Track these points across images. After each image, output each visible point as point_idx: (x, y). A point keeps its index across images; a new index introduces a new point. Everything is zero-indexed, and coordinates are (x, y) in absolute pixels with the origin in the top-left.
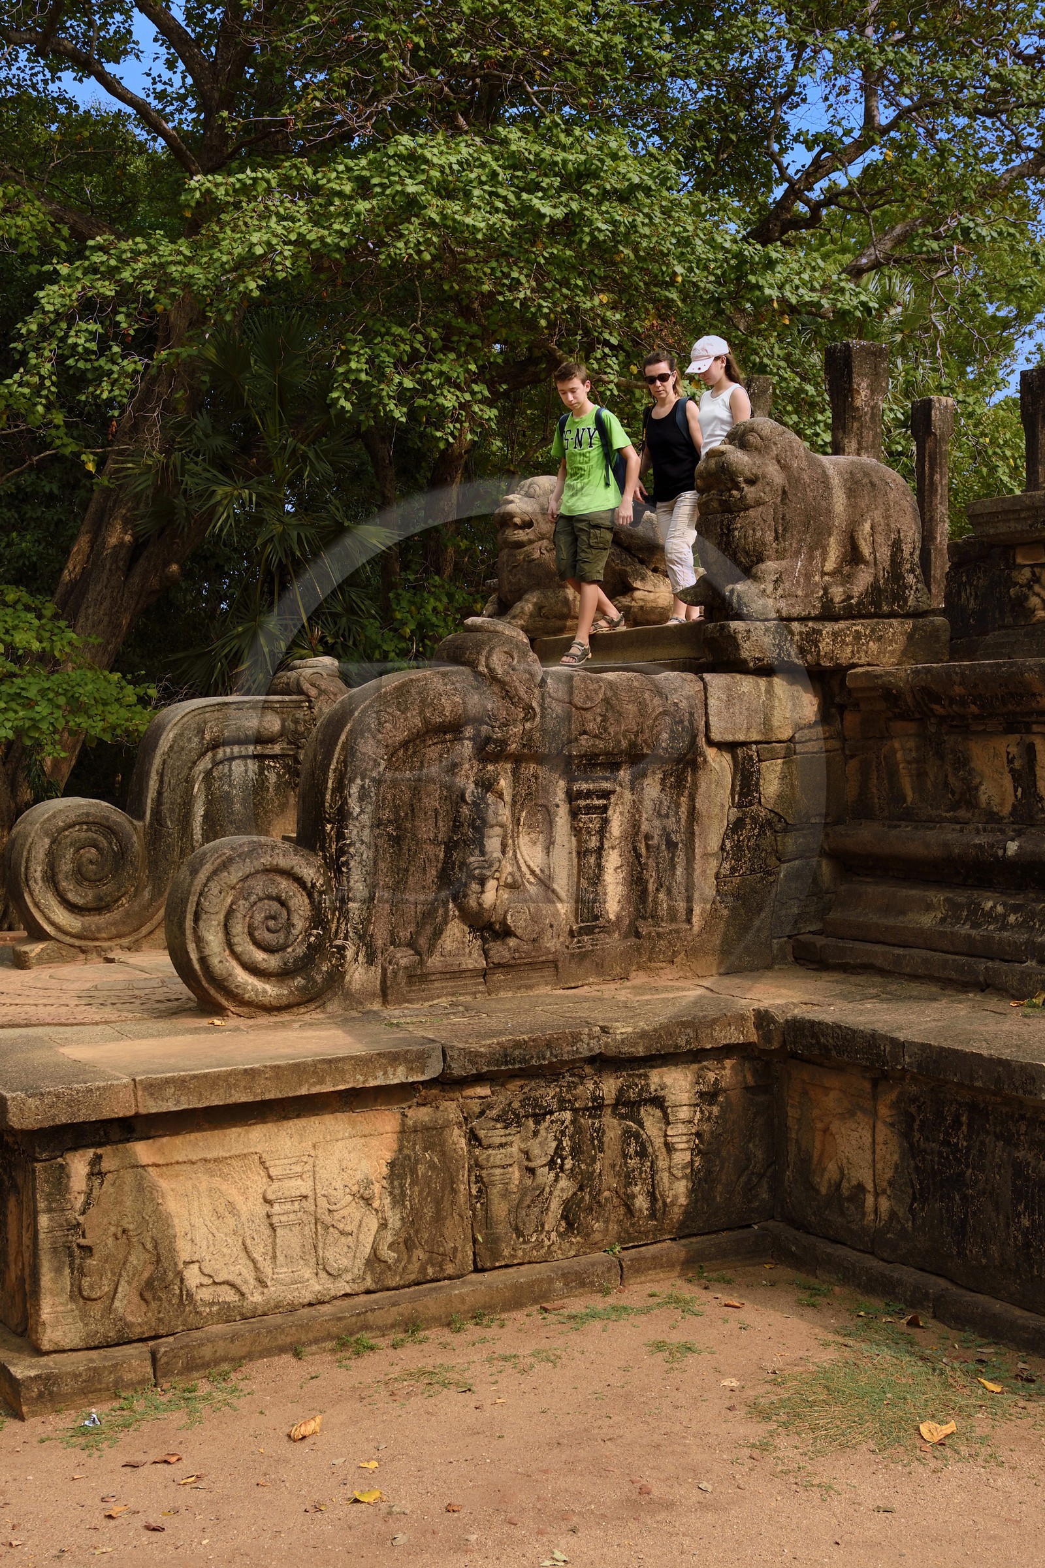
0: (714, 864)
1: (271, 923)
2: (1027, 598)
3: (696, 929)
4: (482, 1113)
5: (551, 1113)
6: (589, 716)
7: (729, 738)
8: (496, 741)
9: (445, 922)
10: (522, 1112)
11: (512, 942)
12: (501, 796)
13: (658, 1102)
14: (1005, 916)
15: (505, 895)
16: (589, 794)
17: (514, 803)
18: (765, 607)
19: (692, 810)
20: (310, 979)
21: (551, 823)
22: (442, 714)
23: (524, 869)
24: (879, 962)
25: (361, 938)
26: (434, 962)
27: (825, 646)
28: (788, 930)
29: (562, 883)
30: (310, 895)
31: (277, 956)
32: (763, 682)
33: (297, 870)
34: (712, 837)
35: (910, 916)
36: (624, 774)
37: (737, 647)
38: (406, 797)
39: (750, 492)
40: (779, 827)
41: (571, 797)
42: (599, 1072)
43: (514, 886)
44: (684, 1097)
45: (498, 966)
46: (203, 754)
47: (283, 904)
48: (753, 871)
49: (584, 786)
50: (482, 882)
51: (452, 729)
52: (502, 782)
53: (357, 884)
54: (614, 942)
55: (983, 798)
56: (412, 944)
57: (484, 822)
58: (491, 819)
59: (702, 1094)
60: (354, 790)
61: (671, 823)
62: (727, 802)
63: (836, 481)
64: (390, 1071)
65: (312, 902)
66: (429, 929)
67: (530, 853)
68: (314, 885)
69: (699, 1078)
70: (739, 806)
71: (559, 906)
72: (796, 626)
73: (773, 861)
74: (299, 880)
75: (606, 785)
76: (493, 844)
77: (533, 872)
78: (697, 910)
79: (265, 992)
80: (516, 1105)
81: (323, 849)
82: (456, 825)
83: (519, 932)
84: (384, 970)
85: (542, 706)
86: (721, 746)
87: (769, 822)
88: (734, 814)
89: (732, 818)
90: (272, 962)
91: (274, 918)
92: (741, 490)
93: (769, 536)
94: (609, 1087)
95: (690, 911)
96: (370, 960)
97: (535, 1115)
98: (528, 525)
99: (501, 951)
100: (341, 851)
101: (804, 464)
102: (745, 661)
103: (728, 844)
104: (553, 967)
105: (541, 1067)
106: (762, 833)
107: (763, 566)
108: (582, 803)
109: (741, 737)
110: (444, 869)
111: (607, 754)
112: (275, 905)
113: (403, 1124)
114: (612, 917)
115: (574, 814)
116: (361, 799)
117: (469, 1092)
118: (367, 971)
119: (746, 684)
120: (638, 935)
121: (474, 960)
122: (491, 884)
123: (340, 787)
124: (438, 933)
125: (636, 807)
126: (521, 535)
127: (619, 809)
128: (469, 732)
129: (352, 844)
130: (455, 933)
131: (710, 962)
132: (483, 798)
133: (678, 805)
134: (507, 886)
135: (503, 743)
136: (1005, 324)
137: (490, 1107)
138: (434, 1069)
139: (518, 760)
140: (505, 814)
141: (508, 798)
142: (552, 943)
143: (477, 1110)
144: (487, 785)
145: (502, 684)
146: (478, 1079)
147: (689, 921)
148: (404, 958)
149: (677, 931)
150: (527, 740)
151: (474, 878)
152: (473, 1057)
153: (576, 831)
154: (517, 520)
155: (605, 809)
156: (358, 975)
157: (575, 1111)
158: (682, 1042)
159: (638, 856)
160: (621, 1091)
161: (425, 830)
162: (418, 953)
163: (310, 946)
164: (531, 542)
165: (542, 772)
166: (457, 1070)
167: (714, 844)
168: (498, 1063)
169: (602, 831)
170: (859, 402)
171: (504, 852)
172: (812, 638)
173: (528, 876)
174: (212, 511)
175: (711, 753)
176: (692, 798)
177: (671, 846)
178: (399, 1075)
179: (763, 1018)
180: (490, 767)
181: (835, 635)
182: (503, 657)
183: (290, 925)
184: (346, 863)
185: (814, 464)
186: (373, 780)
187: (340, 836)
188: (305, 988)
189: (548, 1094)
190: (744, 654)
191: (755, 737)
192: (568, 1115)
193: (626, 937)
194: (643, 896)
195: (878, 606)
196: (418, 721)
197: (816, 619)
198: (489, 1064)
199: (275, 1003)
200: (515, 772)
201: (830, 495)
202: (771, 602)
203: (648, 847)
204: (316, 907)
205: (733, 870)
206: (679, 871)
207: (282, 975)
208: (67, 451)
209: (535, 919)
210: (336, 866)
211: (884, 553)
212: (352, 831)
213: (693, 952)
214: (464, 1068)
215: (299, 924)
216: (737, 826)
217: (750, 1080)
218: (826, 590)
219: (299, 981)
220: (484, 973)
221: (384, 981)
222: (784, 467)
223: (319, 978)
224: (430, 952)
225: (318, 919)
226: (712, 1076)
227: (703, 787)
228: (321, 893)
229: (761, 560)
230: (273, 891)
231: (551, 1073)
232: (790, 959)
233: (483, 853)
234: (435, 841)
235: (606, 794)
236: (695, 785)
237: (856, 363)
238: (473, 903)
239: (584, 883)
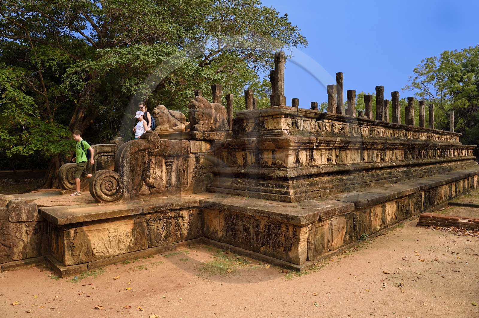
0: (192, 174)
1: (109, 186)
2: (245, 128)
3: (188, 186)
4: (149, 220)
5: (162, 219)
6: (169, 148)
7: (194, 152)
8: (152, 152)
9: (142, 185)
10: (157, 219)
11: (155, 189)
12: (153, 162)
13: (182, 217)
14: (242, 183)
15: (153, 180)
16: (169, 162)
17: (155, 163)
18: (201, 129)
19: (188, 165)
20: (117, 196)
21: (162, 167)
22: (142, 147)
23: (157, 175)
24: (220, 191)
25: (126, 188)
26: (140, 192)
27: (211, 136)
28: (205, 186)
29: (164, 178)
30: (117, 181)
31: (110, 192)
32: (200, 142)
33: (114, 176)
34: (191, 169)
35: (226, 183)
36: (175, 158)
37: (196, 136)
38: (135, 163)
39: (198, 109)
40: (203, 168)
41: (166, 162)
42: (171, 212)
43: (155, 179)
44: (186, 216)
45: (152, 193)
46: (97, 155)
47: (111, 182)
48: (199, 176)
49: (168, 160)
50: (149, 178)
51: (144, 150)
52: (153, 160)
53: (126, 179)
54: (174, 188)
55: (238, 162)
56: (136, 189)
57: (149, 167)
58: (151, 166)
59: (189, 215)
60: (125, 161)
61: (184, 167)
62: (194, 163)
63: (213, 107)
64: (132, 212)
65: (117, 182)
66: (139, 187)
67: (158, 173)
68: (117, 179)
69: (189, 212)
70: (196, 164)
71: (164, 182)
72: (206, 132)
73: (202, 174)
74: (115, 178)
75: (172, 160)
76: (151, 171)
77: (159, 176)
78: (189, 183)
79: (108, 198)
80: (156, 218)
81: (119, 172)
82: (144, 168)
83: (156, 187)
84: (131, 194)
85: (160, 146)
86: (193, 153)
87: (202, 167)
88: (195, 165)
89: (195, 166)
90: (110, 193)
91: (110, 185)
92: (196, 108)
93: (201, 117)
94: (173, 214)
95: (187, 183)
96: (128, 192)
97: (159, 220)
98: (158, 114)
99: (153, 190)
100: (123, 172)
101: (207, 104)
102: (197, 138)
103: (194, 171)
104: (163, 193)
105: (160, 211)
106: (200, 169)
107: (200, 122)
108: (168, 163)
109: (196, 152)
110: (142, 176)
111: (172, 155)
112: (110, 182)
113: (134, 222)
114: (173, 184)
115: (166, 166)
116: (126, 163)
117: (147, 216)
118: (128, 194)
119: (197, 143)
120: (178, 187)
121: (148, 192)
122: (151, 178)
123: (123, 161)
124: (141, 187)
125: (178, 164)
126: (157, 116)
127: (174, 165)
128: (147, 151)
129: (125, 171)
130: (144, 187)
131: (191, 192)
132: (149, 163)
133: (185, 164)
134: (154, 178)
135: (153, 153)
136: (242, 83)
137: (151, 218)
138: (140, 212)
139: (156, 156)
140: (153, 166)
141: (154, 163)
142: (162, 189)
143: (148, 219)
144: (150, 160)
145: (153, 142)
146: (149, 213)
147: (187, 185)
148: (134, 192)
149: (185, 186)
150: (157, 152)
151: (148, 177)
152: (148, 210)
153: (167, 169)
154: (156, 113)
155: (172, 164)
156: (126, 195)
157: (166, 219)
158: (186, 206)
159: (178, 173)
160: (175, 215)
161: (139, 169)
162: (137, 191)
163: (117, 190)
164: (159, 117)
165: (160, 158)
166: (145, 212)
167: (192, 171)
168: (152, 210)
169: (171, 169)
170: (217, 94)
171: (153, 172)
172: (209, 134)
173: (158, 177)
174: (99, 111)
175: (191, 155)
176: (188, 163)
177: (184, 171)
178: (133, 213)
179: (200, 201)
180: (151, 157)
181: (213, 134)
182: (153, 137)
183: (113, 186)
184: (124, 175)
185: (209, 104)
186: (129, 159)
187: (122, 170)
188: (116, 198)
189: (162, 216)
190: (197, 137)
191: (199, 152)
192: (165, 220)
193: (176, 187)
194: (179, 180)
195: (220, 129)
196: (137, 149)
197: (209, 131)
198: (150, 211)
199: (110, 200)
200: (155, 158)
201: (212, 110)
202: (202, 128)
203: (180, 171)
204: (118, 183)
205: (195, 175)
206: (185, 176)
207: (111, 195)
208: (71, 99)
209: (159, 184)
210: (122, 175)
211: (221, 120)
212: (125, 169)
213: (188, 190)
214: (146, 211)
215: (115, 186)
216: (196, 167)
217: (198, 212)
218: (211, 126)
219: (115, 196)
220: (150, 195)
221: (131, 196)
222: (204, 105)
223: (118, 196)
224: (140, 191)
225: (118, 185)
226: (191, 212)
227: (190, 161)
228: (119, 180)
229: (200, 121)
230: (110, 180)
231: (162, 212)
232: (205, 191)
233: (149, 173)
234: (140, 171)
235: (172, 162)
236: (188, 160)
237: (217, 88)
238: (147, 182)
239: (168, 178)
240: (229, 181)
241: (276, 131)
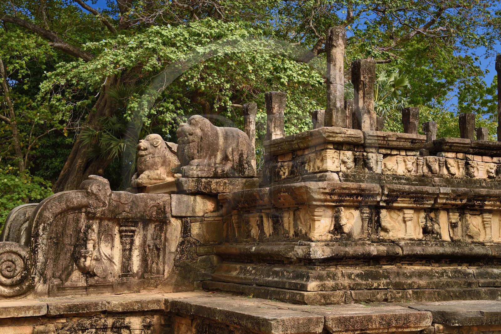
0: (173, 256)
1: (9, 269)
2: (280, 172)
3: (166, 277)
4: (62, 328)
5: (88, 329)
6: (126, 206)
7: (179, 215)
8: (92, 213)
9: (72, 271)
10: (77, 328)
11: (96, 278)
12: (94, 231)
13: (128, 328)
14: (252, 271)
15: (94, 262)
16: (126, 231)
17: (99, 233)
18: (193, 173)
19: (165, 237)
20: (22, 287)
21: (113, 240)
22: (73, 204)
23: (103, 254)
25: (41, 275)
26: (68, 283)
27: (213, 186)
28: (200, 279)
29: (117, 259)
30: (23, 260)
31: (10, 280)
32: (192, 198)
33: (19, 252)
34: (173, 246)
35: (232, 273)
36: (140, 225)
37: (183, 186)
38: (61, 230)
39: (191, 138)
40: (198, 244)
41: (120, 232)
42: (107, 317)
43: (97, 260)
44: (138, 327)
45: (91, 286)
46: (26, 222)
47: (13, 263)
48: (187, 259)
49: (124, 228)
50: (85, 257)
51: (78, 209)
52: (94, 226)
53: (41, 257)
54: (136, 280)
55: (252, 234)
56: (60, 277)
57: (87, 238)
58: (89, 237)
59: (144, 326)
60: (41, 227)
61: (158, 241)
62: (179, 236)
63: (220, 135)
64: (27, 312)
65: (24, 263)
66: (66, 273)
67: (105, 249)
68: (25, 257)
69: (144, 321)
70: (183, 237)
71: (115, 267)
72: (203, 180)
73: (195, 255)
74: (20, 255)
75: (133, 228)
76: (90, 246)
77: (106, 256)
78: (166, 271)
79: (4, 291)
80: (75, 326)
81: (30, 246)
82: (78, 239)
83: (98, 275)
84: (49, 285)
85: (109, 203)
86: (176, 217)
87: (194, 243)
88: (181, 239)
89: (180, 241)
90: (9, 281)
91: (10, 267)
92: (187, 137)
93: (196, 152)
94: (110, 321)
95: (164, 271)
96: (45, 282)
97: (82, 330)
98: (146, 149)
99: (92, 281)
100: (36, 247)
101: (209, 129)
102: (186, 191)
103: (179, 249)
104: (111, 287)
105: (83, 313)
106: (191, 246)
107: (193, 161)
108: (124, 234)
109: (184, 215)
110: (73, 254)
111: (132, 218)
112: (10, 263)
113: (33, 331)
114: (135, 272)
115: (121, 237)
116: (43, 230)
117: (59, 321)
118: (43, 285)
119: (185, 198)
120: (144, 278)
121: (82, 283)
122: (89, 259)
123: (37, 226)
124: (69, 274)
125: (145, 237)
126: (143, 153)
127: (139, 236)
128: (84, 210)
129: (40, 244)
130: (76, 275)
131: (170, 288)
132: (87, 231)
133: (161, 236)
134: (94, 259)
135: (95, 214)
137: (66, 326)
138: (44, 312)
139: (101, 219)
140: (94, 236)
141: (96, 231)
142: (111, 279)
143: (61, 327)
144: (89, 227)
145: (96, 195)
146: (61, 316)
147: (163, 274)
148: (56, 282)
149: (158, 277)
150: (103, 213)
151: (82, 256)
152: (58, 309)
153: (122, 243)
155: (132, 236)
156: (40, 287)
157: (97, 329)
158: (136, 308)
159: (145, 252)
160: (114, 323)
161: (67, 241)
162: (61, 280)
163: (22, 277)
164: (146, 155)
165: (110, 224)
166: (53, 313)
167: (173, 249)
168: (67, 311)
169: (132, 243)
170: (275, 111)
171: (94, 249)
172: (209, 184)
173: (104, 257)
175: (173, 220)
176: (165, 234)
177: (158, 249)
178: (30, 314)
179: (166, 301)
180: (91, 222)
181: (217, 183)
182: (97, 187)
183: (15, 269)
184: (37, 250)
185: (212, 129)
186: (48, 224)
187: (36, 242)
188: (19, 290)
189: (87, 322)
190: (185, 188)
191: (189, 214)
192: (94, 330)
193: (140, 278)
194: (147, 265)
195: (234, 174)
196: (65, 206)
197: (211, 178)
198: (64, 311)
199: (8, 295)
200: (100, 223)
201: (218, 139)
202: (195, 172)
203: (149, 249)
204: (25, 264)
205: (180, 258)
206: (161, 257)
207: (12, 286)
208: (59, 129)
209: (104, 271)
210: (34, 251)
211: (236, 157)
212: (40, 240)
213: (165, 284)
214: (55, 312)
215: (19, 269)
216: (182, 243)
217: (163, 322)
218: (216, 168)
219: (18, 288)
220: (86, 288)
221: (49, 289)
222: (202, 130)
223: (24, 287)
224: (66, 280)
225: (26, 268)
226: (148, 320)
227: (169, 230)
228: (27, 260)
229: (193, 159)
230: (10, 258)
231: (89, 316)
232: (201, 288)
233: (86, 249)
234: (70, 245)
235: (134, 232)
236: (167, 230)
237: (273, 99)
238: (82, 265)
239: (124, 260)
240: (236, 269)
241: (319, 175)
